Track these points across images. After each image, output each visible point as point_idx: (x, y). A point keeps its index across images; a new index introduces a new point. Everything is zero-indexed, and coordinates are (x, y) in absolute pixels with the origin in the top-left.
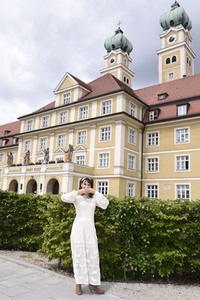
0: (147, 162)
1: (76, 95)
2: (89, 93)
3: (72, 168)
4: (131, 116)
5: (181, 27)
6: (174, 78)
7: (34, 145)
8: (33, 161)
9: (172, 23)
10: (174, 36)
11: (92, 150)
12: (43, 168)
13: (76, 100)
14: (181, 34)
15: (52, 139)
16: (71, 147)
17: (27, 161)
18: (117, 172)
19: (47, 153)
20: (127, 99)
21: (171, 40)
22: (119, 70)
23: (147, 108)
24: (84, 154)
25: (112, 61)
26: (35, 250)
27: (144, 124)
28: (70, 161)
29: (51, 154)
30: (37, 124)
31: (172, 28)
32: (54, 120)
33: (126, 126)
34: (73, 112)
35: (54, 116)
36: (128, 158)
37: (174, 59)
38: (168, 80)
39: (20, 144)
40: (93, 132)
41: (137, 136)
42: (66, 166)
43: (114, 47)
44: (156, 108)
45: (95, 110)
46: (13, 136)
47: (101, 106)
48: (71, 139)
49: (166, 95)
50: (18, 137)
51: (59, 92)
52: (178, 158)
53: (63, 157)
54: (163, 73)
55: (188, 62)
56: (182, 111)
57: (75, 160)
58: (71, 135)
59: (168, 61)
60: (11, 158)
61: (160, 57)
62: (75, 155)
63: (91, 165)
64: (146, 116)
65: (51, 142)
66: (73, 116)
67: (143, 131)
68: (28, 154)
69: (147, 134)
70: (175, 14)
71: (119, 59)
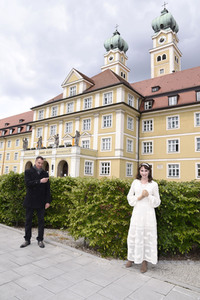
0: (143, 146)
1: (81, 88)
2: (92, 86)
3: (79, 151)
4: (129, 106)
5: (169, 30)
6: (164, 74)
7: (46, 132)
8: (44, 145)
9: (162, 26)
10: (164, 37)
11: (96, 135)
12: (54, 151)
13: (81, 92)
14: (170, 36)
15: (61, 126)
16: (78, 133)
17: (40, 145)
18: (118, 154)
19: (57, 138)
20: (126, 91)
21: (162, 41)
22: (117, 66)
23: (143, 99)
24: (89, 139)
25: (111, 59)
26: (58, 228)
27: (141, 113)
28: (77, 145)
29: (60, 139)
30: (47, 113)
31: (162, 31)
32: (62, 110)
33: (125, 114)
34: (79, 102)
35: (62, 106)
36: (127, 142)
37: (164, 57)
38: (159, 75)
39: (33, 131)
40: (96, 120)
41: (135, 123)
42: (74, 150)
43: (112, 46)
44: (151, 99)
45: (97, 101)
46: (27, 124)
47: (103, 97)
48: (77, 126)
49: (159, 88)
50: (31, 125)
51: (66, 85)
52: (170, 142)
53: (71, 141)
54: (155, 69)
55: (176, 59)
56: (173, 101)
57: (81, 144)
58: (77, 123)
59: (159, 59)
60: (26, 143)
61: (152, 55)
62: (82, 139)
63: (95, 148)
64: (142, 106)
65: (60, 129)
66: (79, 106)
67: (140, 118)
68: (41, 139)
69: (143, 121)
70: (164, 19)
71: (117, 57)
